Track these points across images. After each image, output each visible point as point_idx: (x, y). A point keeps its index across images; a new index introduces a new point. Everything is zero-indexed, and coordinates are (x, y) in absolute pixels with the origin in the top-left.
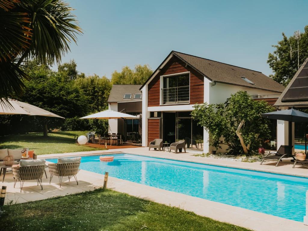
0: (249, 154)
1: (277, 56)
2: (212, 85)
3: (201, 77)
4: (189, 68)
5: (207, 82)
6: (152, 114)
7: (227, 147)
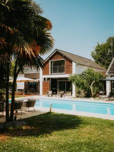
0: (94, 97)
1: (95, 52)
2: (76, 65)
3: (71, 61)
4: (65, 57)
5: (74, 64)
6: (45, 79)
7: (84, 94)
